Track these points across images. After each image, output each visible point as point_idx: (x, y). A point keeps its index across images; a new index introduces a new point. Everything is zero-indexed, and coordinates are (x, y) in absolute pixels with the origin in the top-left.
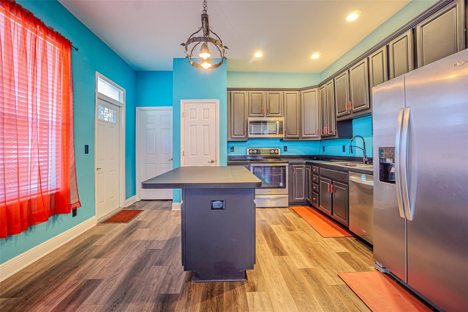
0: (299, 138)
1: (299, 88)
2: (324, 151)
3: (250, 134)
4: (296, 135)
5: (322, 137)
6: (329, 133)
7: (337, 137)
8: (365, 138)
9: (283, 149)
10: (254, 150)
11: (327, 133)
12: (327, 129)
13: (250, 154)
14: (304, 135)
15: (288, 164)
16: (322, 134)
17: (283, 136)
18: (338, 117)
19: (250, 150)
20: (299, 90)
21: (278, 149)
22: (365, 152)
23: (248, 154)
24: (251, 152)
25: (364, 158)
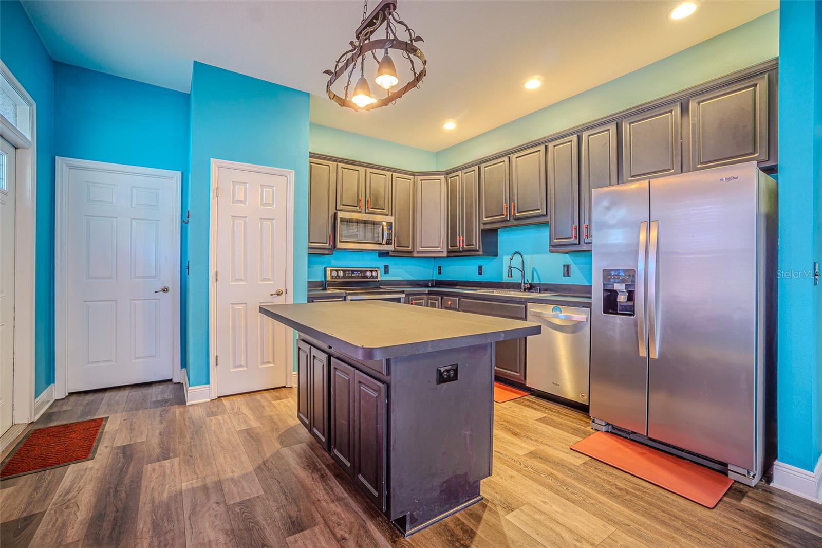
0: (411, 252)
1: (415, 171)
2: (440, 273)
3: (340, 242)
4: (409, 247)
5: (449, 252)
6: (465, 247)
7: (481, 253)
8: (524, 256)
9: (383, 270)
10: (339, 270)
11: (463, 246)
12: (463, 240)
13: (332, 277)
14: (421, 249)
15: (404, 295)
16: (449, 248)
17: (391, 248)
18: (484, 224)
19: (331, 271)
20: (414, 174)
21: (376, 269)
22: (523, 276)
23: (329, 278)
24: (335, 274)
25: (523, 285)
